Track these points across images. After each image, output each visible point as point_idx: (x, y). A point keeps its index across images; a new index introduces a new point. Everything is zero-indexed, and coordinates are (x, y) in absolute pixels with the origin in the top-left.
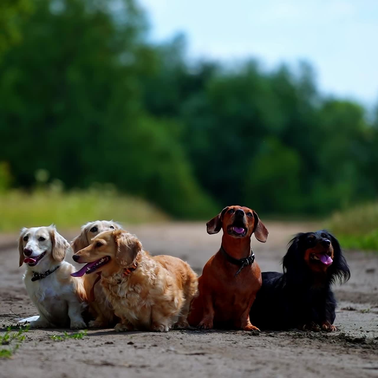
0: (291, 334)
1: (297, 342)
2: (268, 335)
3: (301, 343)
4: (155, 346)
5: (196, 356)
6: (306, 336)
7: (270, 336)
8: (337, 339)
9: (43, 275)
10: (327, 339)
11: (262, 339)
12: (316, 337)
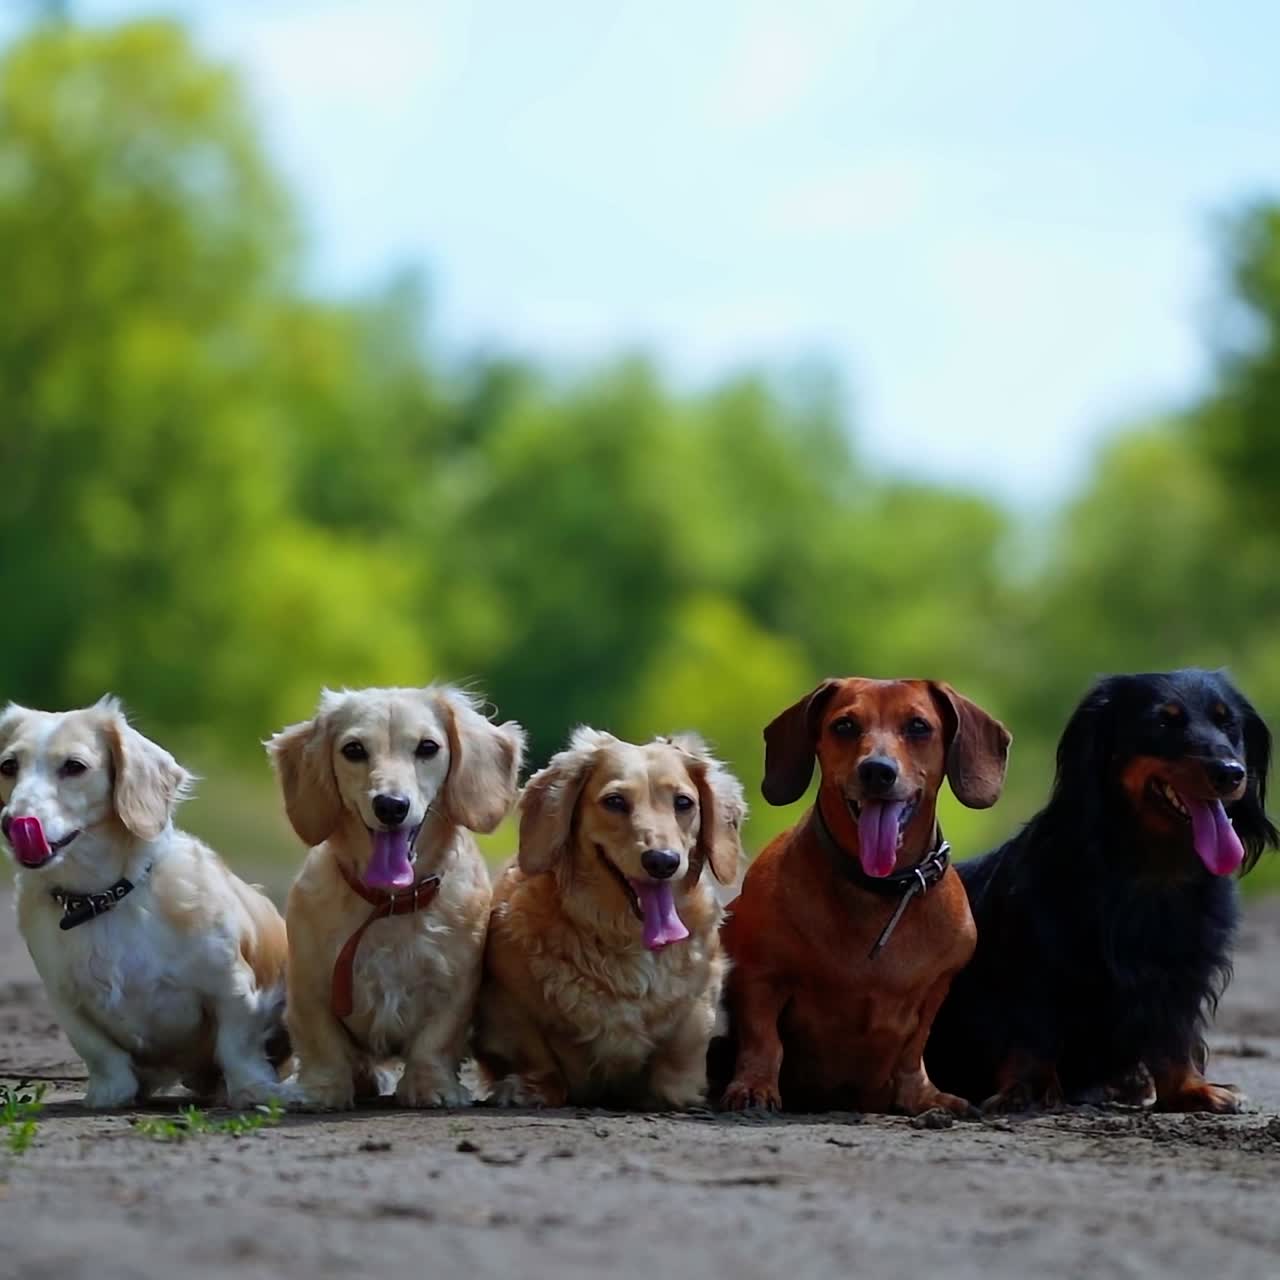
0: (1074, 1123)
1: (1115, 1149)
2: (991, 1126)
3: (1133, 1152)
4: (566, 1155)
5: (747, 1190)
6: (1137, 1131)
7: (998, 1128)
8: (1265, 1140)
9: (102, 902)
10: (1224, 1139)
11: (966, 1140)
12: (1176, 1134)
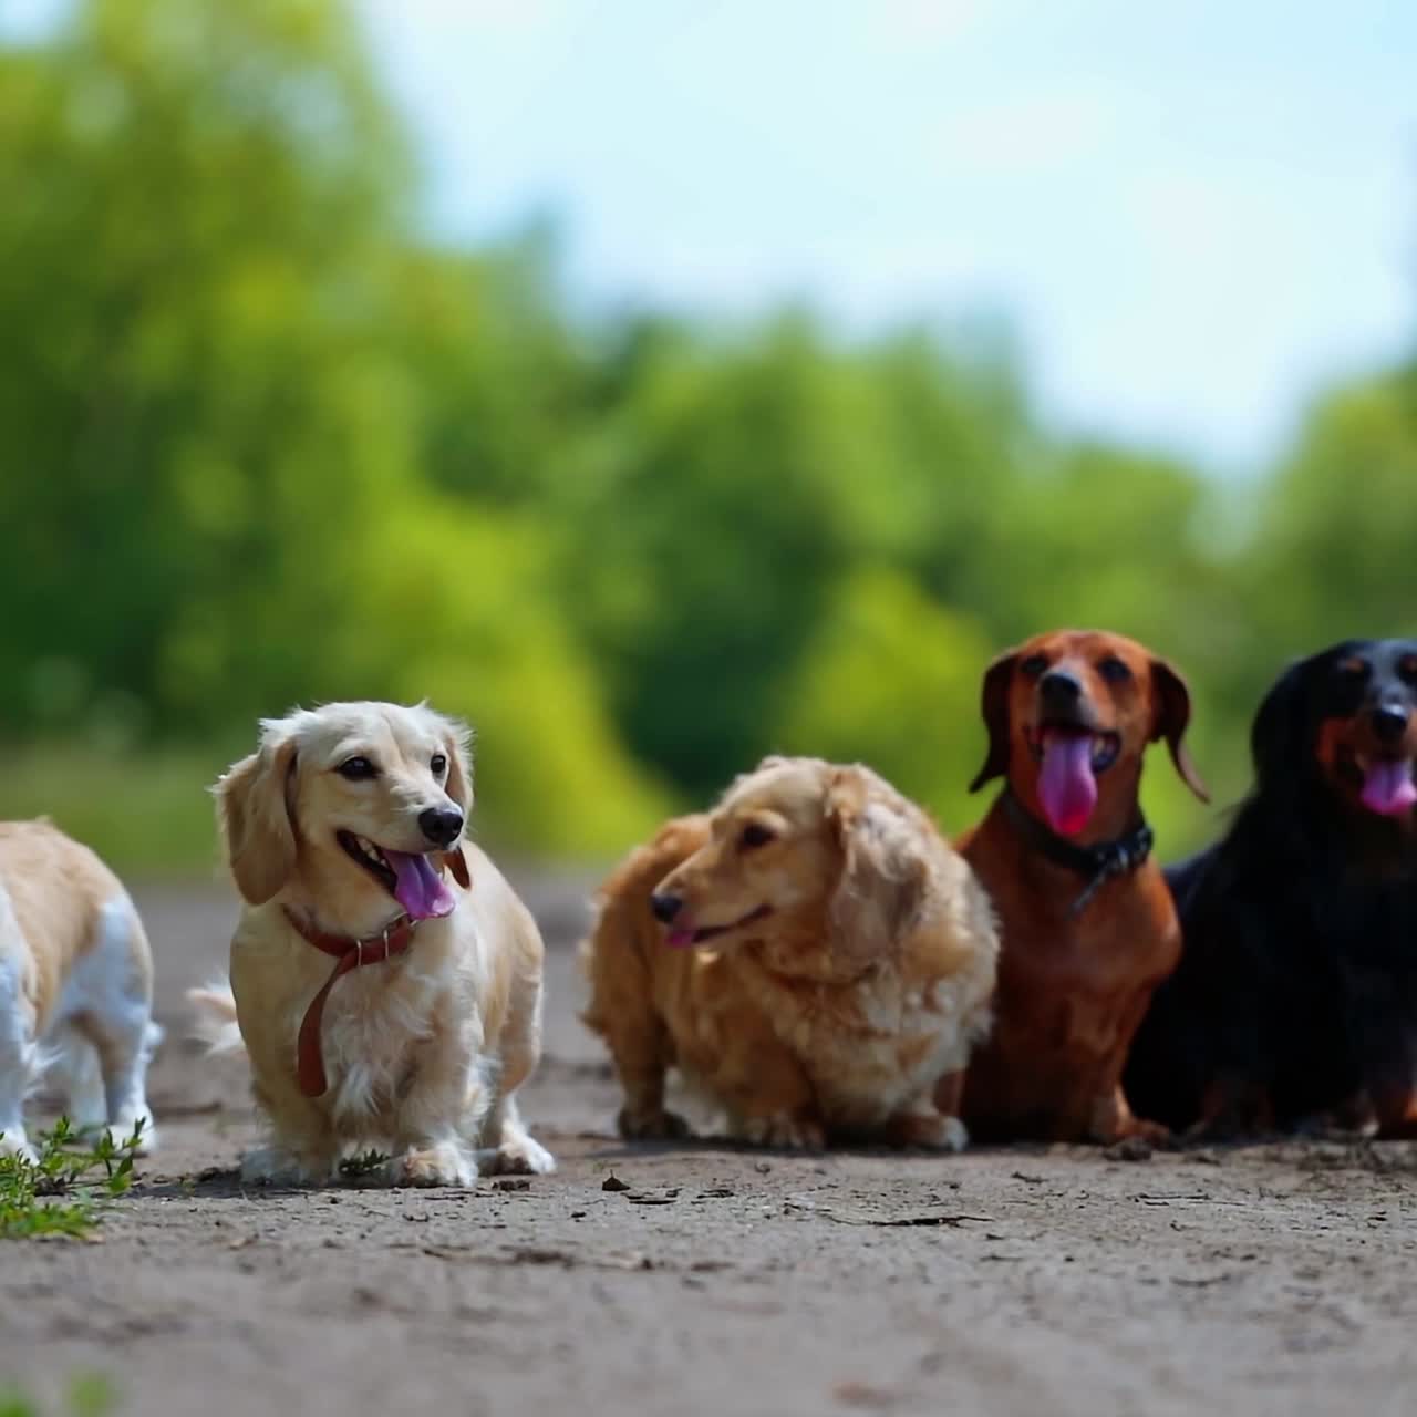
0: (1287, 1153)
1: (1333, 1183)
2: (1194, 1158)
3: (1352, 1186)
4: (723, 1193)
5: (924, 1229)
6: (1356, 1162)
7: (1202, 1160)
11: (1167, 1174)
12: (1399, 1166)
